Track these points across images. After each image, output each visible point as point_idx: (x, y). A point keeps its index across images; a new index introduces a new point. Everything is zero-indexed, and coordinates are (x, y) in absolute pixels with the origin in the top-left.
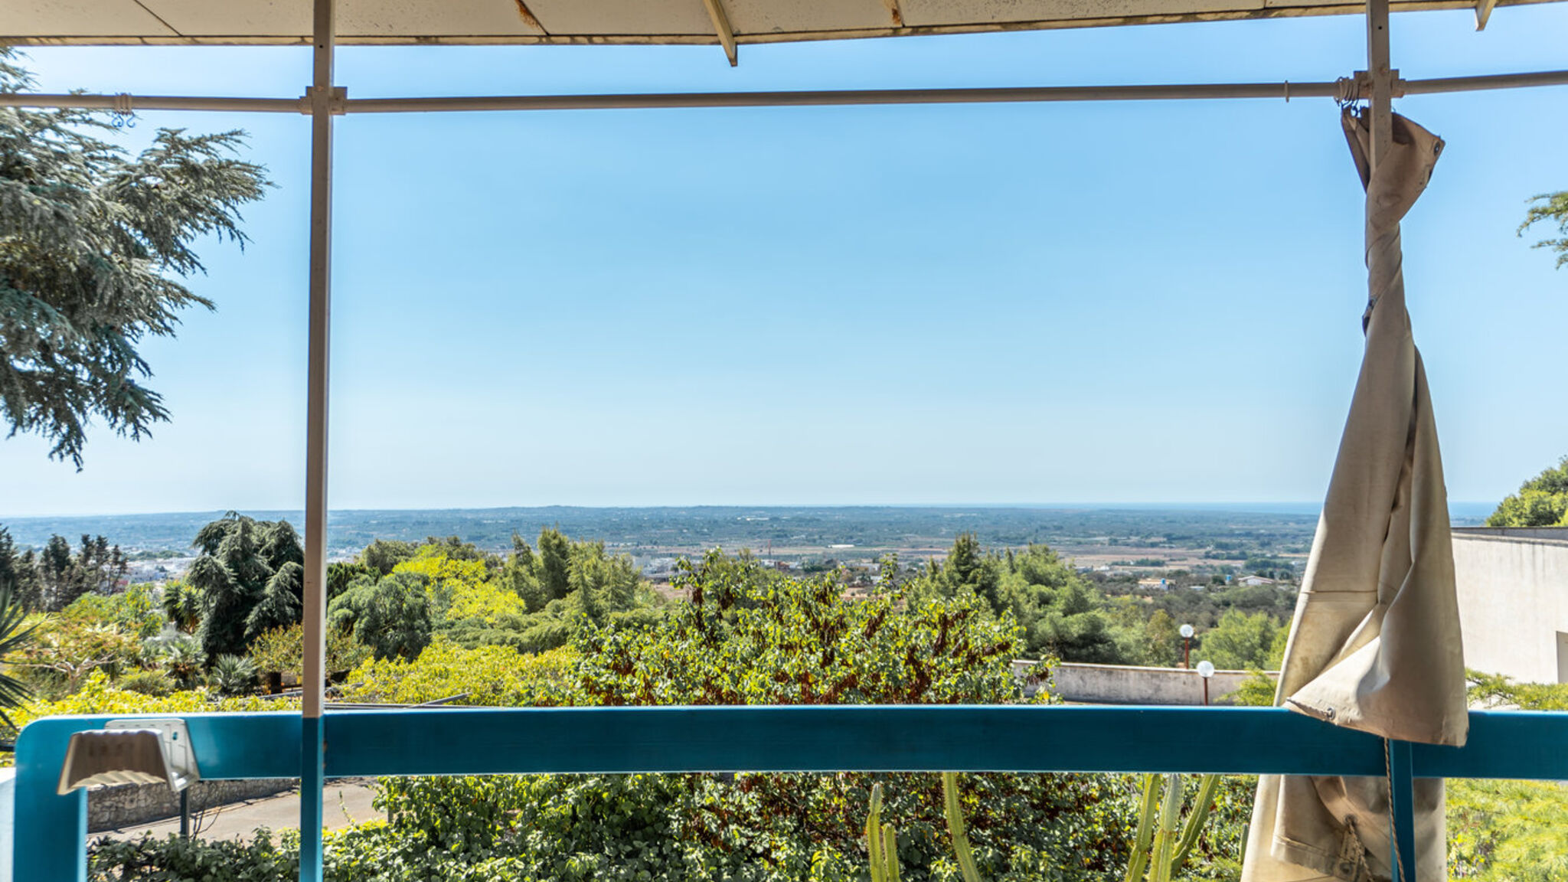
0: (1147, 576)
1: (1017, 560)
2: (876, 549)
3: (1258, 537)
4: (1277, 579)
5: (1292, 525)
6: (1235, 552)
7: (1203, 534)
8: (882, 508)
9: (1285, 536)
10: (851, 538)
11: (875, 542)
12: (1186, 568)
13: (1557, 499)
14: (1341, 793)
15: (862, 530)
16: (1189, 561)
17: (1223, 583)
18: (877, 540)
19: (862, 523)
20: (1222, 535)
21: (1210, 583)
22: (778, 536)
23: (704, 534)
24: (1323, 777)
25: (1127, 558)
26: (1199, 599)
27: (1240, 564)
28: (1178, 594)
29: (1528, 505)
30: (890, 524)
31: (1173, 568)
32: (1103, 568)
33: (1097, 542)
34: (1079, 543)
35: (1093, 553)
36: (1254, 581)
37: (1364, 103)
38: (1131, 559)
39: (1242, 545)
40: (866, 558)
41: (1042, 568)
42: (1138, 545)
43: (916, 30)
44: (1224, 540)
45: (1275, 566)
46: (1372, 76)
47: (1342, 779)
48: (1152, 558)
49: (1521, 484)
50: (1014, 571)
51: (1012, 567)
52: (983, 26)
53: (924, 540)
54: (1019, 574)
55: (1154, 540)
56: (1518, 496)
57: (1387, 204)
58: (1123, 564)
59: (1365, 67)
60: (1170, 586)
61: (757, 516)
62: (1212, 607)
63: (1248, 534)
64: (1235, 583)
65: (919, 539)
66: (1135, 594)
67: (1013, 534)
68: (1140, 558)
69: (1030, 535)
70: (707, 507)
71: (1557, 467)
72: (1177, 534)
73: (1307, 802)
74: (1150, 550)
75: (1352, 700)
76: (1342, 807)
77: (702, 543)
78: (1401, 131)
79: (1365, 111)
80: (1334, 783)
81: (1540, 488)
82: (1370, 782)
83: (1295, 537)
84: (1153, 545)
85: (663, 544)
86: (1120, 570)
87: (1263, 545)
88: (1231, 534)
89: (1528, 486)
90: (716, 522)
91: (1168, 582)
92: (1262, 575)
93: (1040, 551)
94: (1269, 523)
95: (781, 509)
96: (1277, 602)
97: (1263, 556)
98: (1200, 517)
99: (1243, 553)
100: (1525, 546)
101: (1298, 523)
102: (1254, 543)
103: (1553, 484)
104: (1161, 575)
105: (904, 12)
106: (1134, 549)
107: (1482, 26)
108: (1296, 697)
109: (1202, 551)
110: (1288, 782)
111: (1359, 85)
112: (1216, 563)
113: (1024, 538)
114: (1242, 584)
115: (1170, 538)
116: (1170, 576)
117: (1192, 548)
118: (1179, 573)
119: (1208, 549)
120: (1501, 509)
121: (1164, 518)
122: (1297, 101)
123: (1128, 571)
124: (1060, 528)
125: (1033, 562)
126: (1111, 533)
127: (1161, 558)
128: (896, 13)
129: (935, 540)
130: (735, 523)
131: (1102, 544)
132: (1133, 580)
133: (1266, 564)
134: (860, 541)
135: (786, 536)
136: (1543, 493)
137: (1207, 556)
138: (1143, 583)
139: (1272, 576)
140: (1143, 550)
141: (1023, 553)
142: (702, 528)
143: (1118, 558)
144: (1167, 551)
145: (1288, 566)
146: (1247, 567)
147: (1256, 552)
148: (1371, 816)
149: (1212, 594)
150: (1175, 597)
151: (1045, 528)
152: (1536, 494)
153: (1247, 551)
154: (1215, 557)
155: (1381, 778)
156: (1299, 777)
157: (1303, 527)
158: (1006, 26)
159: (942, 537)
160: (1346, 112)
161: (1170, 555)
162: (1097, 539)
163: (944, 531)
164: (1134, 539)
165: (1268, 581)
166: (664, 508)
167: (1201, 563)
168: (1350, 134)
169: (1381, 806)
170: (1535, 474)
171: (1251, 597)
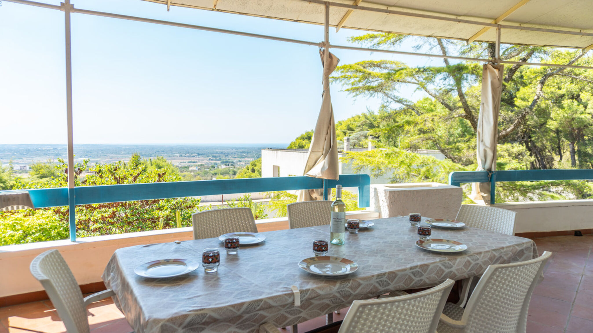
0: (191, 166)
1: (153, 161)
2: (97, 159)
3: (224, 154)
4: (230, 166)
5: (234, 150)
6: (218, 158)
7: (209, 153)
8: (99, 145)
9: (232, 153)
10: (87, 155)
11: (96, 157)
12: (203, 164)
13: (304, 142)
14: (314, 193)
15: (91, 153)
16: (205, 161)
17: (214, 168)
18: (97, 156)
19: (91, 150)
20: (214, 153)
21: (211, 168)
22: (57, 155)
23: (24, 155)
24: (310, 190)
25: (185, 161)
26: (208, 173)
27: (219, 162)
28: (201, 171)
29: (297, 144)
30: (102, 150)
31: (200, 163)
32: (178, 164)
33: (176, 156)
34: (170, 156)
35: (174, 159)
36: (223, 167)
37: (323, 48)
38: (186, 161)
39: (220, 156)
40: (93, 162)
41: (161, 164)
42: (188, 157)
43: (218, 10)
44: (215, 155)
45: (229, 162)
46: (325, 42)
47: (314, 190)
48: (193, 161)
49: (296, 138)
50: (152, 165)
51: (151, 163)
52: (235, 12)
53: (115, 156)
54: (154, 166)
55: (194, 155)
56: (295, 141)
57: (327, 71)
58: (184, 163)
59: (324, 41)
60: (199, 169)
61: (47, 148)
62: (212, 175)
63: (222, 153)
64: (218, 167)
65: (113, 155)
66: (188, 172)
67: (147, 153)
68: (189, 161)
69: (153, 154)
70: (25, 144)
71: (304, 134)
72: (201, 153)
73: (308, 195)
74: (192, 158)
75: (320, 172)
76: (314, 195)
77: (24, 158)
78: (330, 56)
79: (324, 50)
80: (313, 191)
81: (300, 139)
82: (319, 190)
83: (235, 153)
84: (193, 157)
85: (5, 159)
86: (183, 164)
87: (226, 156)
88: (217, 153)
89: (297, 139)
90: (29, 150)
91: (198, 168)
92: (226, 165)
93: (161, 158)
94: (228, 149)
95: (58, 145)
96: (230, 173)
97: (226, 159)
98: (207, 148)
99: (220, 159)
100: (302, 153)
101: (236, 149)
102: (223, 155)
103: (303, 138)
104: (196, 166)
105: (217, 6)
106: (188, 158)
107: (337, 32)
108: (308, 173)
109: (208, 158)
110: (305, 191)
111: (323, 44)
112: (212, 162)
113: (151, 155)
114: (220, 168)
115: (199, 154)
116: (199, 166)
117: (205, 157)
118: (201, 165)
119: (210, 157)
120: (291, 145)
121: (197, 148)
122: (312, 46)
123: (186, 165)
124: (163, 151)
125: (158, 162)
126: (180, 153)
127: (196, 160)
128: (215, 5)
129: (119, 156)
130: (38, 151)
131: (177, 156)
132: (187, 167)
133: (227, 162)
134: (90, 156)
135: (60, 155)
136: (301, 141)
137: (210, 160)
138: (190, 169)
139: (228, 165)
140: (190, 158)
141: (154, 159)
142: (23, 152)
143: (182, 161)
144: (198, 158)
145: (233, 162)
146: (221, 163)
147: (224, 158)
148: (320, 197)
149: (211, 171)
150: (200, 172)
151: (158, 151)
152: (299, 141)
153: (221, 158)
154: (212, 160)
155: (322, 189)
156: (307, 190)
157: (237, 150)
158: (240, 13)
159: (122, 155)
160: (320, 50)
161: (198, 159)
162: (176, 155)
163: (123, 153)
164: (187, 155)
165: (227, 167)
166: (5, 145)
167: (208, 162)
168: (321, 55)
169: (322, 194)
170: (299, 135)
171: (223, 172)
